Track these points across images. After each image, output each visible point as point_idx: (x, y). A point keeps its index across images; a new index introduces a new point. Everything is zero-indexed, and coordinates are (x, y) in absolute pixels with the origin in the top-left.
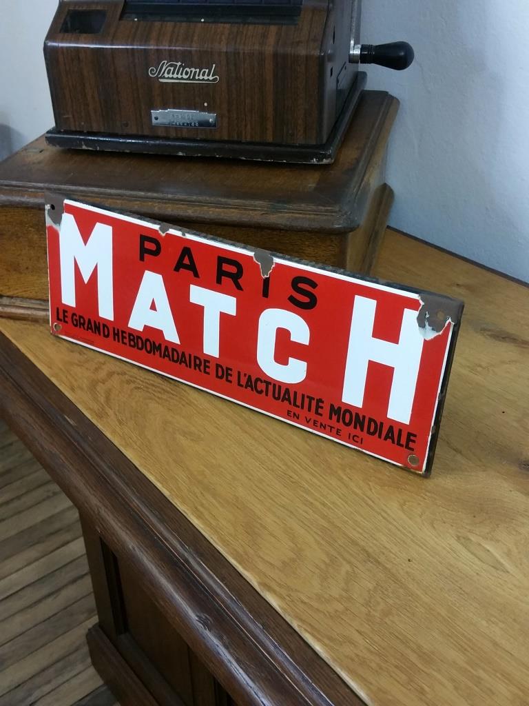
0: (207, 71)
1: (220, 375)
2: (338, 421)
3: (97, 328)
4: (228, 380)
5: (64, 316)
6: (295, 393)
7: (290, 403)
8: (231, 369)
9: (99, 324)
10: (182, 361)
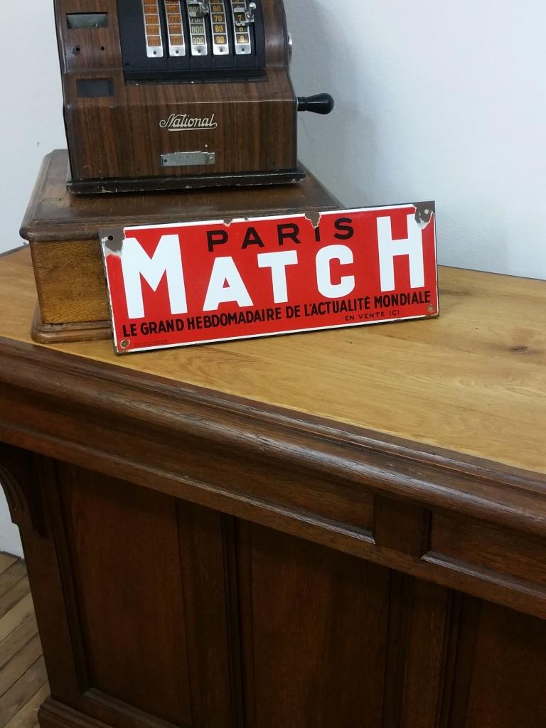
0: (208, 119)
1: (290, 315)
2: (381, 307)
3: (170, 326)
4: (297, 316)
5: (133, 330)
6: (349, 301)
7: (347, 311)
8: (298, 306)
9: (172, 321)
10: (256, 319)
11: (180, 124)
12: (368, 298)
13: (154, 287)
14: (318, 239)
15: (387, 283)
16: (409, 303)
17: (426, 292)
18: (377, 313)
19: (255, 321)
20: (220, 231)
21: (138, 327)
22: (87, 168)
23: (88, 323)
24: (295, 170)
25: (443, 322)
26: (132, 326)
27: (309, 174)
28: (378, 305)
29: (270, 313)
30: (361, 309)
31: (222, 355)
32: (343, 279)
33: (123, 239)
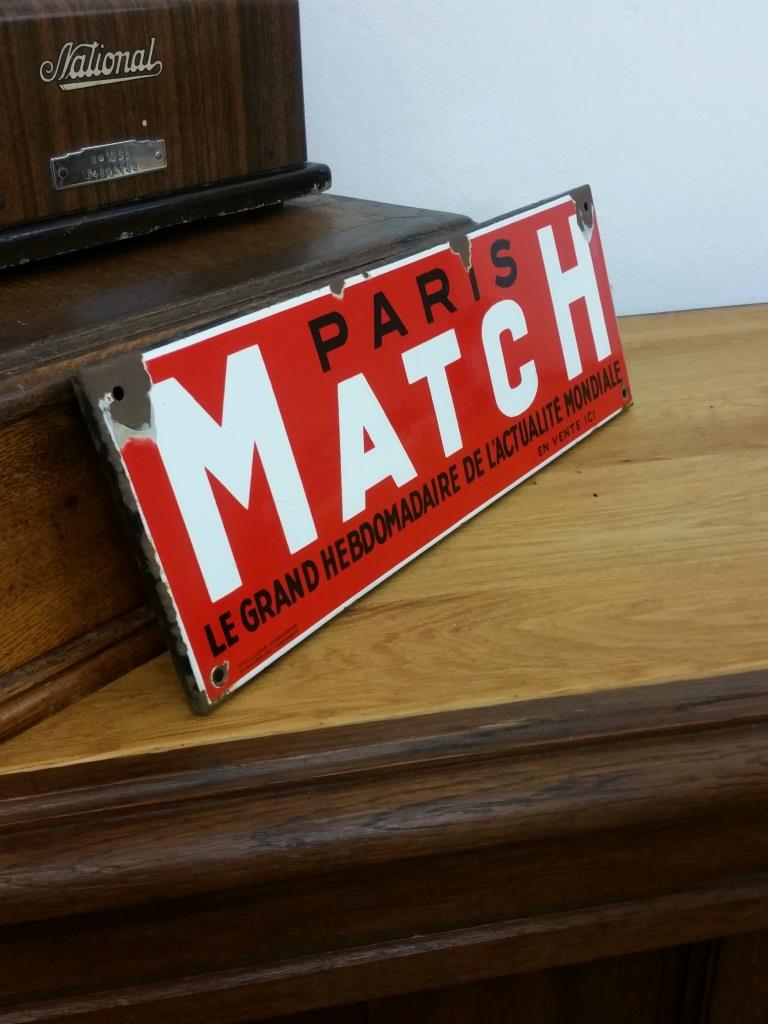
0: (142, 52)
1: (470, 475)
2: (574, 411)
3: (295, 586)
4: (480, 474)
5: (227, 628)
6: (537, 414)
7: (538, 435)
8: (479, 451)
9: (296, 572)
10: (427, 504)
11: (85, 69)
12: (557, 399)
13: (242, 495)
14: (477, 295)
16: (602, 392)
17: (615, 364)
18: (573, 425)
19: (426, 511)
20: (329, 316)
21: (235, 619)
26: (223, 619)
28: (571, 409)
29: (444, 482)
30: (552, 424)
32: (522, 370)
33: (148, 388)
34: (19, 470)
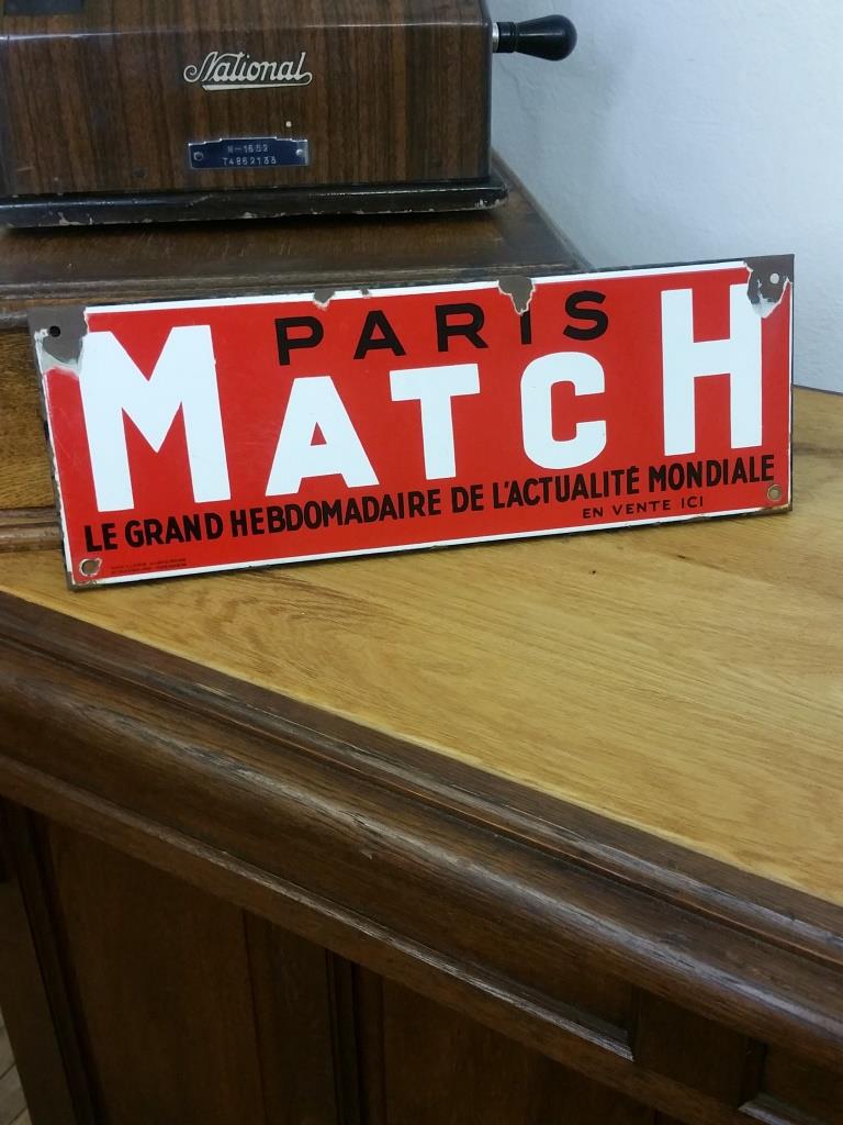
0: (291, 64)
1: (460, 505)
2: (664, 488)
3: (192, 528)
4: (475, 508)
5: (107, 536)
6: (593, 476)
7: (587, 497)
8: (480, 487)
9: (196, 517)
10: (385, 513)
11: (229, 74)
12: (634, 469)
13: (156, 441)
14: (526, 338)
15: (679, 438)
16: (726, 482)
17: (765, 458)
18: (654, 503)
19: (382, 519)
20: (306, 318)
21: (120, 531)
22: (28, 172)
23: (23, 513)
24: (485, 180)
25: (799, 524)
26: (106, 527)
27: (519, 188)
28: (658, 485)
29: (416, 501)
30: (618, 493)
31: (304, 596)
32: (581, 427)
33: (84, 333)
34: (10, 369)
